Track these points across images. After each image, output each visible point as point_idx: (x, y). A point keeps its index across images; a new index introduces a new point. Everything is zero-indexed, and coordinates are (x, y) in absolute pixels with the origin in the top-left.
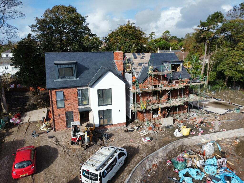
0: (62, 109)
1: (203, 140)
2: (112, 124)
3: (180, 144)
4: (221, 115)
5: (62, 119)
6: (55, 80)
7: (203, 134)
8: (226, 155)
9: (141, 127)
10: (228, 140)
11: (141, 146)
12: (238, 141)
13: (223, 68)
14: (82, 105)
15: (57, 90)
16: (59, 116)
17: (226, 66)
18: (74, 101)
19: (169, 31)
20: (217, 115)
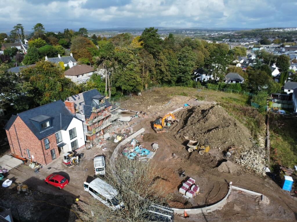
0: (48, 149)
1: (129, 140)
2: (78, 148)
3: (120, 146)
4: (129, 122)
5: (49, 155)
6: (40, 133)
7: (127, 137)
8: (140, 143)
9: (94, 144)
10: (139, 136)
11: (104, 153)
12: (143, 135)
13: (120, 84)
14: (59, 143)
15: (44, 139)
16: (47, 154)
17: (122, 83)
18: (54, 142)
19: (41, 24)
20: (127, 122)
